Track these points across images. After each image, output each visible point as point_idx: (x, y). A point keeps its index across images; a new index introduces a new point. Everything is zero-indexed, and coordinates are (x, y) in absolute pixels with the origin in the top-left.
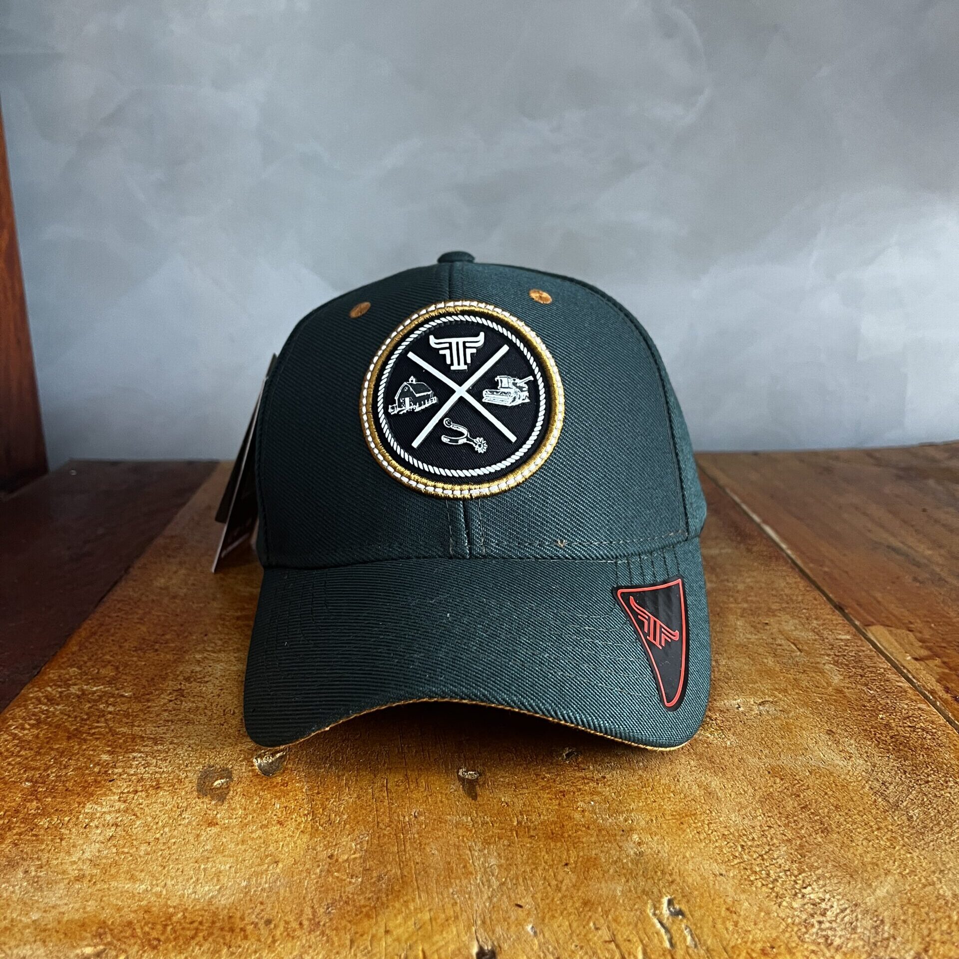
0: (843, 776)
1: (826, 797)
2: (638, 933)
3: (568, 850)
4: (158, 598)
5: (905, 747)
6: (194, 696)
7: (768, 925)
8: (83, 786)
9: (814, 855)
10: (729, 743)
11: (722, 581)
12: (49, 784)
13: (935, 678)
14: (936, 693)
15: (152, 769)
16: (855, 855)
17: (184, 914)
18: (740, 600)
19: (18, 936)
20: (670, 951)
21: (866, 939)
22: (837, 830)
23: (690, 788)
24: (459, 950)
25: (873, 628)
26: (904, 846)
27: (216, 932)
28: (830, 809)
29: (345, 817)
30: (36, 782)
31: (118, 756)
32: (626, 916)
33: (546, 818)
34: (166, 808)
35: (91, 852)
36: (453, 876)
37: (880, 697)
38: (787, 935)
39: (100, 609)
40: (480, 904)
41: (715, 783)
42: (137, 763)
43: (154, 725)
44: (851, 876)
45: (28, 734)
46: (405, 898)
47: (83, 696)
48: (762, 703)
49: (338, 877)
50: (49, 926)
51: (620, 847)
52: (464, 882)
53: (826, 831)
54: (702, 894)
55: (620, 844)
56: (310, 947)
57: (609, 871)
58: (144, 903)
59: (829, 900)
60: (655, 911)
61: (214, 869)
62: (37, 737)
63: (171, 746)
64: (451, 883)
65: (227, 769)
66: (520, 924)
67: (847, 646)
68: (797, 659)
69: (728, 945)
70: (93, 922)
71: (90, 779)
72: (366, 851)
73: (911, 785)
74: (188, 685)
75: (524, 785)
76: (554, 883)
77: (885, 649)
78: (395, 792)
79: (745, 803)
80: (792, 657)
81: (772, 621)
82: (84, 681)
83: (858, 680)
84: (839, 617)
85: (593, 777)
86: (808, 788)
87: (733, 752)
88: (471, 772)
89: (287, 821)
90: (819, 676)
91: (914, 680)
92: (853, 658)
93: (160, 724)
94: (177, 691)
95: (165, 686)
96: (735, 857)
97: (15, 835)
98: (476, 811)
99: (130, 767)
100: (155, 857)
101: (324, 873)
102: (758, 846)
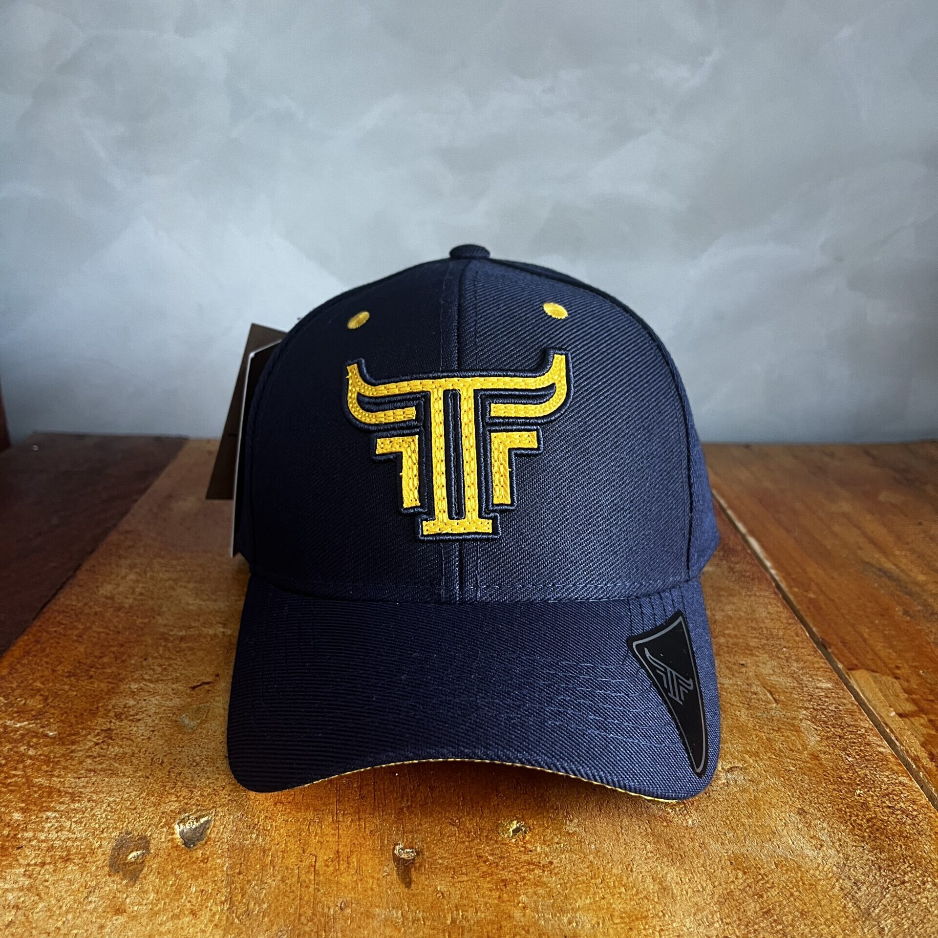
0: (811, 872)
1: (792, 899)
4: (101, 609)
5: (882, 835)
6: (123, 738)
10: (690, 822)
13: (919, 741)
14: (919, 760)
15: (65, 834)
23: (644, 881)
25: (856, 673)
28: (795, 916)
29: (265, 906)
31: (30, 816)
34: (73, 887)
37: (859, 766)
39: (38, 622)
41: (672, 874)
42: (49, 825)
43: (75, 775)
47: (4, 733)
48: (731, 770)
63: (89, 805)
65: (146, 837)
67: (827, 697)
68: (773, 712)
73: (885, 886)
74: (118, 723)
75: (464, 871)
77: (869, 701)
78: (323, 874)
79: (702, 903)
80: (768, 710)
81: (749, 661)
82: (8, 715)
83: (836, 743)
84: (821, 658)
85: (540, 863)
86: (771, 888)
87: (694, 834)
88: (408, 850)
89: (201, 910)
90: (794, 735)
91: (897, 743)
92: (832, 714)
93: (81, 774)
94: (106, 731)
95: (94, 724)
98: (409, 903)
99: (42, 831)
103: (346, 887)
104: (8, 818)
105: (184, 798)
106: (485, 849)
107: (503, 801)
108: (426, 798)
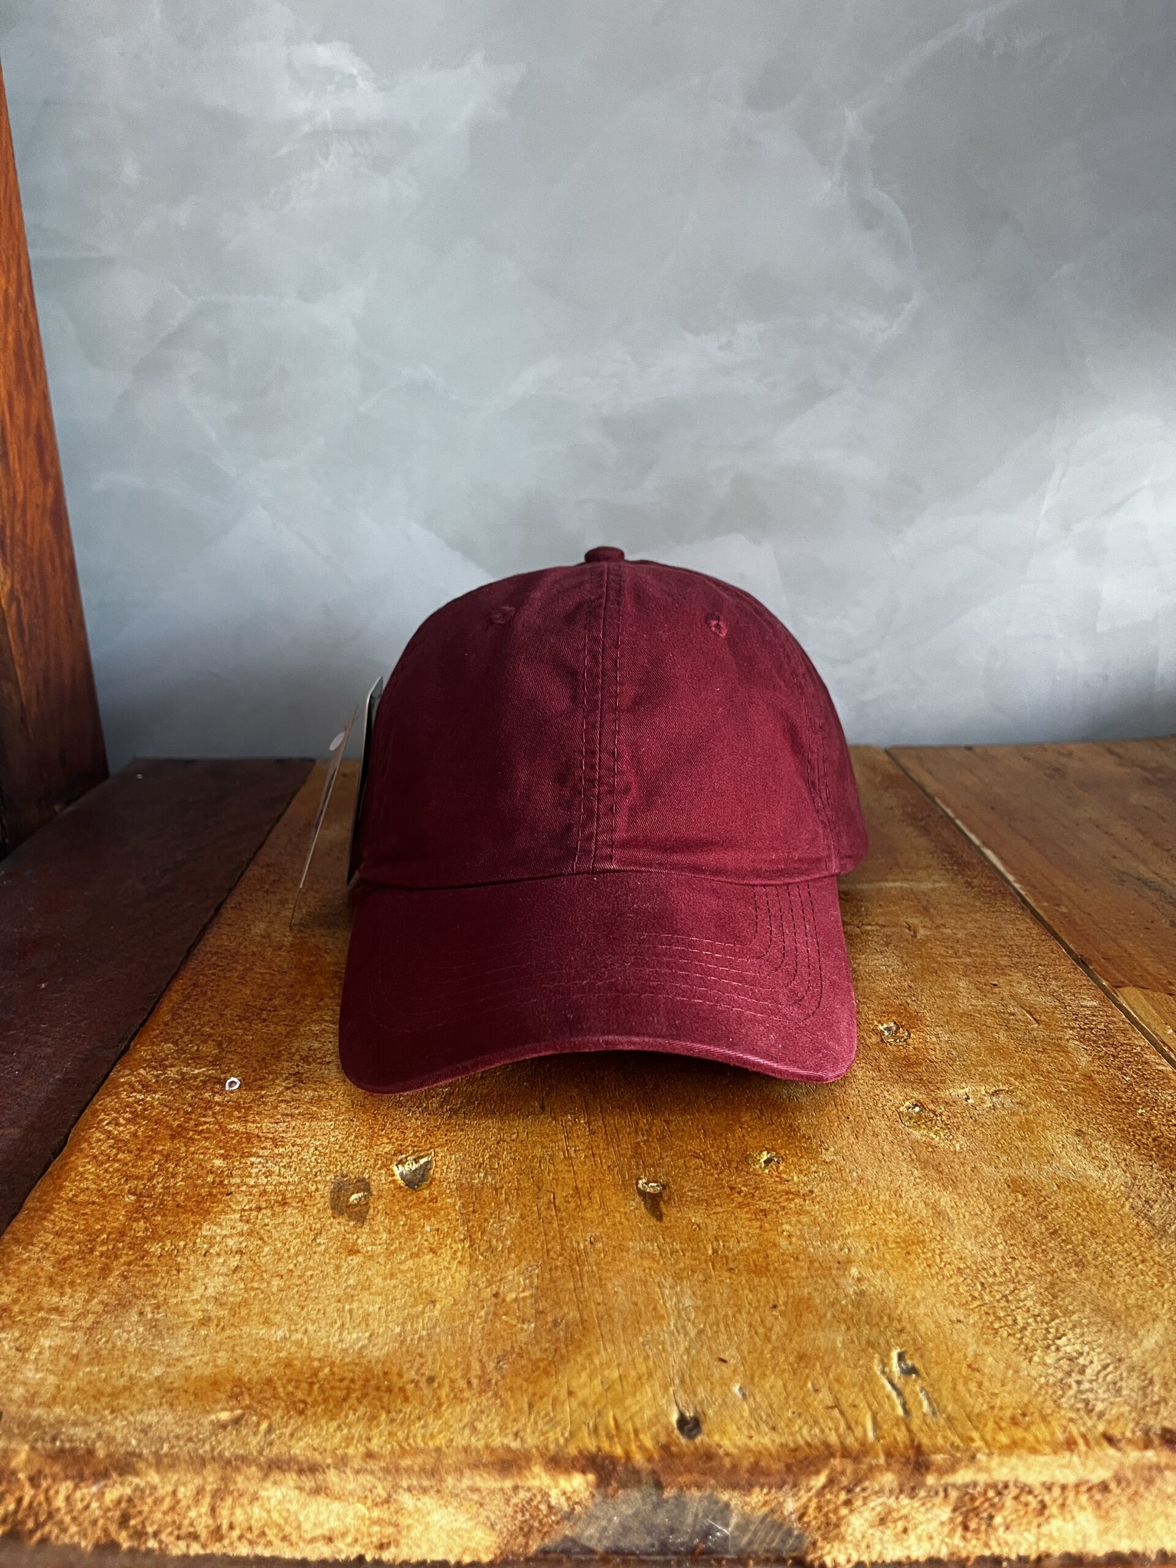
0: (1098, 1192)
1: (1079, 1219)
2: (864, 1395)
3: (776, 1287)
4: (259, 949)
6: (315, 1082)
7: (1018, 1386)
8: (197, 1201)
9: (1069, 1296)
10: (958, 1147)
11: (938, 927)
12: (156, 1198)
15: (275, 1179)
16: (1117, 1296)
17: (331, 1370)
18: (961, 953)
19: (140, 1397)
20: (904, 1420)
21: (1132, 1402)
22: (1094, 1262)
23: (915, 1206)
24: (657, 1416)
25: (1126, 990)
27: (373, 1393)
28: (1084, 1236)
29: (509, 1242)
30: (141, 1195)
31: (233, 1162)
32: (851, 1375)
33: (746, 1245)
34: (297, 1230)
35: (215, 1287)
36: (643, 1321)
37: (1138, 1085)
38: (1040, 1399)
39: (191, 964)
40: (676, 1358)
41: (946, 1200)
42: (256, 1170)
43: (272, 1121)
44: (1113, 1323)
45: (125, 1131)
46: (588, 1350)
47: (183, 1081)
48: (996, 1093)
49: (506, 1322)
50: (175, 1385)
51: (837, 1285)
52: (656, 1329)
53: (1081, 1264)
54: (937, 1347)
55: (837, 1280)
56: (482, 1412)
57: (825, 1315)
58: (283, 1354)
59: (1088, 1354)
60: (884, 1367)
61: (361, 1311)
62: (135, 1135)
63: (294, 1149)
64: (640, 1331)
65: (364, 1179)
66: (725, 1384)
67: (1094, 1016)
68: (1035, 1033)
69: (972, 1412)
70: (226, 1379)
71: (204, 1191)
72: (537, 1288)
74: (306, 1067)
75: (717, 1201)
76: (761, 1330)
77: (1141, 1019)
78: (565, 1210)
79: (982, 1226)
80: (1029, 1031)
81: (1001, 981)
82: (182, 1062)
83: (1110, 1062)
84: (1082, 975)
85: (799, 1192)
86: (1057, 1208)
87: (964, 1159)
88: (653, 1184)
89: (440, 1248)
90: (1062, 1056)
92: (1103, 1032)
93: (278, 1119)
94: (295, 1074)
95: (279, 1068)
96: (974, 1298)
97: (123, 1265)
98: (663, 1235)
99: (250, 1176)
100: (291, 1295)
101: (490, 1317)
102: (1001, 1284)
103: (592, 1222)
104: (209, 1166)
105: (397, 1139)
106: (737, 1180)
107: (748, 1133)
108: (662, 1132)
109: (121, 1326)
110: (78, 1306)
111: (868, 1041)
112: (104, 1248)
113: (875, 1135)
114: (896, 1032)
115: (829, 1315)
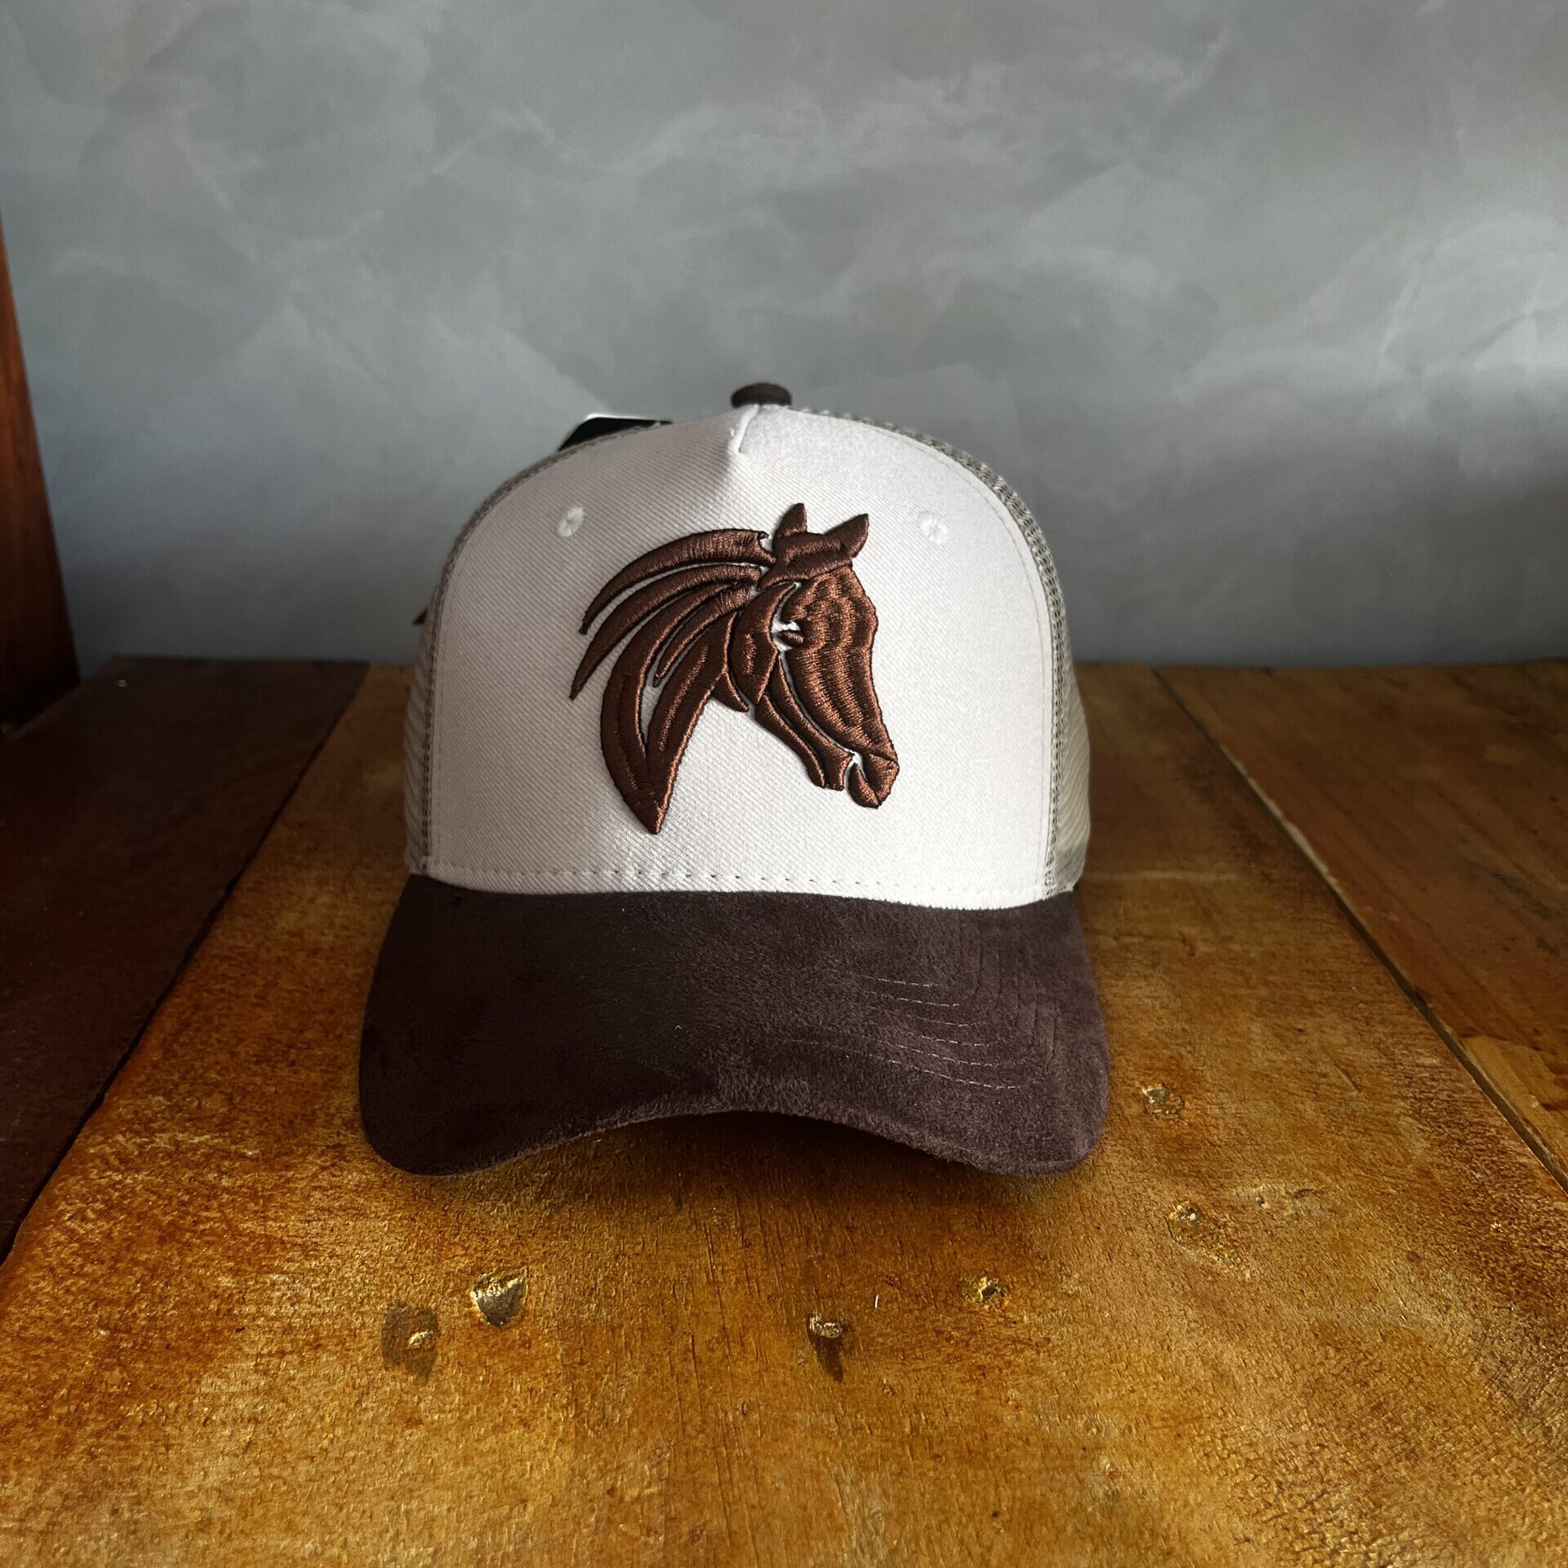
0: (1436, 1346)
1: (1411, 1387)
3: (997, 1486)
4: (287, 954)
5: (1535, 1289)
6: (364, 1158)
8: (194, 1340)
9: (1396, 1503)
10: (1248, 1275)
11: (1223, 941)
12: (137, 1335)
15: (305, 1308)
16: (1462, 1504)
18: (1253, 981)
22: (1430, 1452)
23: (1189, 1365)
25: (1474, 1042)
26: (1538, 1486)
28: (1418, 1413)
29: (629, 1411)
30: (116, 1330)
31: (246, 1281)
33: (957, 1420)
34: (335, 1388)
35: (218, 1473)
36: (813, 1534)
37: (1492, 1186)
39: (191, 975)
41: (1230, 1355)
42: (278, 1294)
43: (302, 1218)
44: (1456, 1546)
45: (93, 1230)
47: (177, 1153)
48: (1300, 1194)
49: (625, 1533)
51: (1081, 1482)
52: (832, 1546)
53: (1412, 1455)
55: (1081, 1475)
57: (1065, 1528)
61: (422, 1513)
62: (108, 1236)
63: (332, 1263)
64: (810, 1548)
65: (429, 1311)
67: (1434, 1080)
68: (1353, 1105)
71: (205, 1325)
72: (668, 1480)
73: (1547, 1365)
74: (351, 1135)
75: (918, 1352)
76: (977, 1550)
77: (1497, 1085)
78: (707, 1363)
79: (1279, 1396)
80: (1345, 1102)
81: (1309, 1025)
82: (177, 1124)
83: (1454, 1150)
84: (1418, 1018)
85: (1030, 1340)
86: (1380, 1371)
87: (1256, 1294)
88: (829, 1324)
89: (534, 1418)
90: (1390, 1140)
91: (1546, 1149)
92: (1445, 1105)
93: (310, 1215)
94: (334, 1147)
95: (312, 1137)
96: (1268, 1505)
97: (91, 1435)
98: (843, 1403)
99: (269, 1303)
100: (324, 1487)
101: (602, 1525)
102: (1304, 1484)
103: (745, 1381)
104: (212, 1286)
105: (475, 1250)
106: (946, 1320)
107: (962, 1248)
108: (844, 1245)
109: (86, 1530)
110: (26, 1498)
111: (1127, 1111)
112: (64, 1410)
113: (1136, 1255)
114: (1166, 1097)
115: (1070, 1529)
